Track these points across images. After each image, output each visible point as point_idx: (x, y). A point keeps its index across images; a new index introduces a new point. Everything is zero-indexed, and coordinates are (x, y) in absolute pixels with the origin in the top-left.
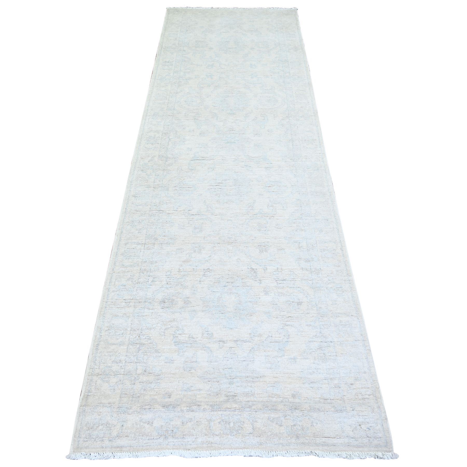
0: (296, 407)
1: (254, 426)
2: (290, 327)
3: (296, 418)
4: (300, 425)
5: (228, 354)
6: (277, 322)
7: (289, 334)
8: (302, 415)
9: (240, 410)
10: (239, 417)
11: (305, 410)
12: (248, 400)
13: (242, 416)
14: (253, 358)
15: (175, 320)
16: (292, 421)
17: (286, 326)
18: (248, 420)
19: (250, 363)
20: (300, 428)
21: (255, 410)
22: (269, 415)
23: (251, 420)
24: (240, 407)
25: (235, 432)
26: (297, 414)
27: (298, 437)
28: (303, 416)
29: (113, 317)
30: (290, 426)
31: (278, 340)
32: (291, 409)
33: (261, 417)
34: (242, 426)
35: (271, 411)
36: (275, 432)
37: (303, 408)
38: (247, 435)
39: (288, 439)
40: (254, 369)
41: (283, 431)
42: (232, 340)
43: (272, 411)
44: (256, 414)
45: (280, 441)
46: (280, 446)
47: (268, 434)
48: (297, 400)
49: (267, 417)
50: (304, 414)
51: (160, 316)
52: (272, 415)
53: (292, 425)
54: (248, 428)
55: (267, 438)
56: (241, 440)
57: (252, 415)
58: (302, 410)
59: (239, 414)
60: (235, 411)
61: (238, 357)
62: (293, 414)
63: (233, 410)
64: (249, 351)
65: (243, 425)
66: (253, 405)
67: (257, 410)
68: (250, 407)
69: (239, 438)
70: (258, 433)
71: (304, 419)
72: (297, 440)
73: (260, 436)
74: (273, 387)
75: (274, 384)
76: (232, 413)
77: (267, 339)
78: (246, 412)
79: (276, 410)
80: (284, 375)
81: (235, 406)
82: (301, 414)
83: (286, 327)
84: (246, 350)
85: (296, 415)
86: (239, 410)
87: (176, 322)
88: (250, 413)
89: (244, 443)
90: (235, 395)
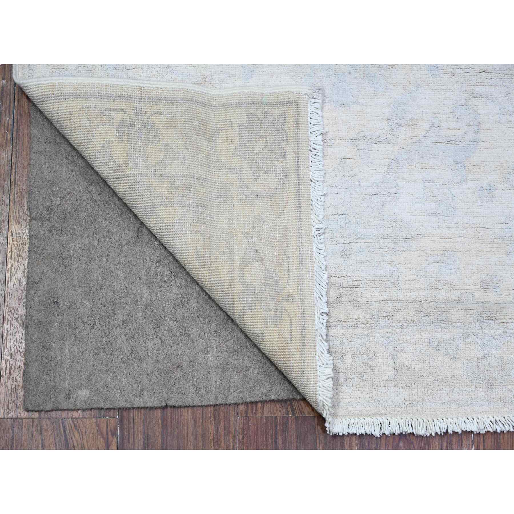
0: (492, 315)
1: (398, 360)
2: (483, 100)
3: (489, 341)
4: (497, 356)
5: (336, 176)
6: (453, 85)
7: (480, 120)
8: (503, 332)
9: (367, 325)
10: (364, 340)
11: (511, 321)
12: (386, 298)
13: (371, 338)
14: (395, 187)
15: (207, 80)
16: (480, 347)
17: (473, 99)
18: (384, 347)
19: (388, 199)
20: (496, 364)
21: (401, 324)
22: (430, 335)
23: (391, 348)
24: (368, 316)
25: (356, 378)
26: (492, 331)
27: (490, 385)
28: (504, 336)
29: (53, 72)
30: (475, 359)
31: (453, 139)
32: (480, 318)
33: (413, 338)
34: (371, 363)
35: (436, 324)
36: (442, 374)
37: (506, 317)
38: (382, 385)
39: (470, 389)
40: (399, 217)
41: (460, 372)
42: (347, 138)
43: (438, 324)
44: (401, 334)
45: (452, 395)
46: (453, 406)
47: (428, 380)
48: (492, 297)
49: (426, 340)
50: (507, 331)
51: (168, 70)
52: (438, 336)
53: (479, 356)
54: (385, 367)
55: (426, 389)
56: (367, 396)
57: (394, 336)
58: (503, 321)
59: (366, 333)
60: (356, 326)
61: (362, 184)
62: (484, 330)
63: (351, 324)
64: (386, 169)
65: (372, 359)
66: (397, 310)
67: (405, 324)
68: (389, 317)
69: (364, 391)
70: (406, 379)
71: (506, 343)
72: (488, 393)
73: (410, 385)
74: (440, 264)
75: (444, 255)
76: (349, 330)
77: (427, 135)
78: (380, 329)
79: (446, 321)
80: (465, 231)
81: (355, 314)
82: (500, 331)
83: (475, 102)
84: (380, 164)
85: (489, 333)
86: (365, 324)
87: (210, 86)
88: (389, 330)
89: (375, 402)
90: (355, 283)
